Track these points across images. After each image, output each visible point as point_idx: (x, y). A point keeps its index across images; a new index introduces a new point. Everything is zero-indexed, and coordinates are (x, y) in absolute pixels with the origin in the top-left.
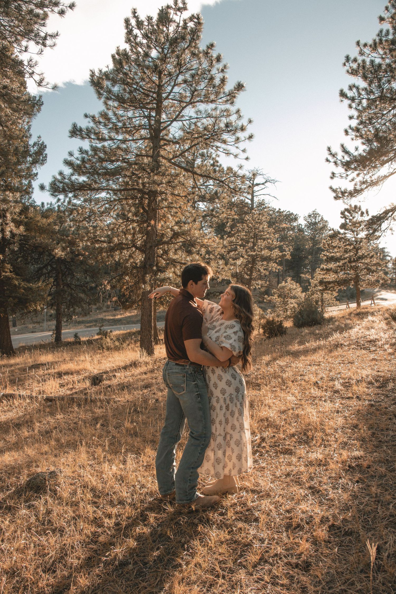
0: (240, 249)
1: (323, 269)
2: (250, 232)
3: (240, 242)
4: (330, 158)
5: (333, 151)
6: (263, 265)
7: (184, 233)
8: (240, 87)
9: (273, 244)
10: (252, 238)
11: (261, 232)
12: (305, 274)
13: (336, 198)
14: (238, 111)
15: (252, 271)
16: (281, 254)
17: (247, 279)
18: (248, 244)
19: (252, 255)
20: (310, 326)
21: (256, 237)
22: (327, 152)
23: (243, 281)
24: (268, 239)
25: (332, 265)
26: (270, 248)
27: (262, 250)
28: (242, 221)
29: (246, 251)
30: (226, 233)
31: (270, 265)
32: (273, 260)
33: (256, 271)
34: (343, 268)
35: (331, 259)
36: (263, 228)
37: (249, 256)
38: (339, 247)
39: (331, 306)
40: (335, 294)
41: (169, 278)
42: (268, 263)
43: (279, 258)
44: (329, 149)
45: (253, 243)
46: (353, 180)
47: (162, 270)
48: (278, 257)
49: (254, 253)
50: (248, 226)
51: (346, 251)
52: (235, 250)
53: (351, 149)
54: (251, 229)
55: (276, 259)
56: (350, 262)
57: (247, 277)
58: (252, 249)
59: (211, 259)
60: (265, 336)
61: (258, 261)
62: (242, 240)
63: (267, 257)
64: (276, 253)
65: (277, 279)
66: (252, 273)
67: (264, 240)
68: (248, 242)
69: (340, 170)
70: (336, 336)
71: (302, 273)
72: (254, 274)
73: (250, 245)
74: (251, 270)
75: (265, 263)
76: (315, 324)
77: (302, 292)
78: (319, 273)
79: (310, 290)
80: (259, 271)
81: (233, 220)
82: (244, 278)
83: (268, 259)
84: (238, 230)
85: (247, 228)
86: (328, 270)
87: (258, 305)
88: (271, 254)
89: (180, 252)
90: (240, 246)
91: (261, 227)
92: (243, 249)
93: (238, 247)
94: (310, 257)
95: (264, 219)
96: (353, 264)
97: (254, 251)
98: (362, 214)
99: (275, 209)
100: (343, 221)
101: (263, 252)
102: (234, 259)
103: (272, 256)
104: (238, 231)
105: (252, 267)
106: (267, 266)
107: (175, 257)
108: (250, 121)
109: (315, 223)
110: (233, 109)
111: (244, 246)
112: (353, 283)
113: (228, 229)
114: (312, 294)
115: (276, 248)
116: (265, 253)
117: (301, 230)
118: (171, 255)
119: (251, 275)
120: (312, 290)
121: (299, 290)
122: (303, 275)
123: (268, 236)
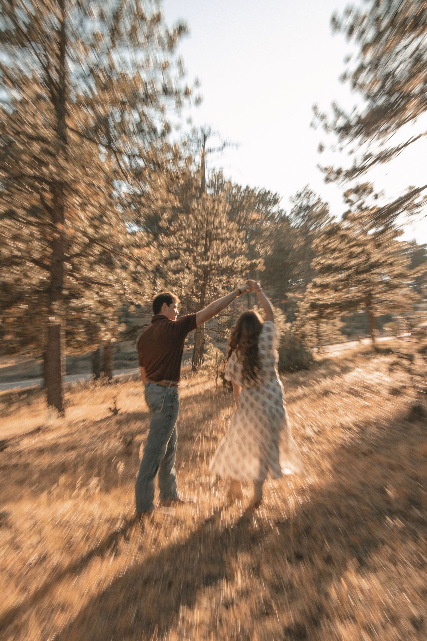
0: (186, 257)
1: (315, 286)
2: (201, 229)
3: (185, 246)
4: (317, 121)
5: (321, 110)
6: (221, 281)
7: (103, 239)
8: (181, 29)
9: (236, 248)
10: (202, 238)
11: (217, 228)
12: (294, 292)
13: (327, 180)
14: (180, 63)
15: (204, 291)
16: (249, 263)
17: (197, 304)
18: (197, 247)
19: (204, 266)
20: (292, 372)
21: (210, 236)
22: (312, 114)
23: (191, 307)
24: (228, 239)
25: (329, 279)
26: (232, 254)
27: (218, 257)
28: (187, 210)
29: (194, 258)
30: (161, 230)
31: (232, 280)
32: (237, 272)
33: (211, 291)
34: (346, 283)
35: (328, 269)
36: (220, 222)
37: (199, 267)
38: (341, 251)
39: (332, 344)
40: (340, 324)
41: (88, 307)
42: (229, 277)
43: (245, 269)
44: (315, 108)
45: (205, 246)
46: (351, 152)
47: (76, 295)
48: (245, 267)
49: (207, 263)
50: (196, 219)
51: (351, 256)
52: (177, 257)
53: (347, 109)
54: (202, 223)
55: (242, 272)
56: (358, 273)
57: (197, 300)
58: (204, 255)
59: (139, 273)
60: (225, 387)
61: (213, 275)
62: (188, 241)
63: (227, 268)
64: (242, 261)
65: (246, 302)
66: (204, 293)
67: (222, 241)
68: (196, 245)
69: (333, 137)
70: (326, 383)
71: (290, 291)
72: (207, 295)
73: (200, 249)
74: (203, 289)
75: (224, 278)
76: (299, 369)
77: (286, 322)
78: (310, 292)
79: (298, 319)
80: (216, 289)
81: (174, 208)
82: (192, 302)
83: (230, 271)
84: (180, 225)
85: (194, 222)
86: (324, 287)
87: (216, 345)
88: (233, 263)
89: (97, 267)
90: (185, 250)
91: (217, 220)
92: (190, 256)
93: (181, 252)
94: (300, 263)
95: (221, 207)
96: (363, 276)
97: (207, 260)
98: (376, 197)
99: (241, 187)
100: (346, 208)
101: (221, 261)
102: (175, 272)
103: (235, 266)
104: (181, 228)
105: (204, 285)
106: (228, 282)
107: (92, 275)
108: (197, 83)
109: (308, 208)
110: (173, 60)
111: (191, 251)
112: (362, 305)
113: (163, 224)
114: (302, 325)
115: (241, 254)
116: (225, 261)
117: (285, 220)
118: (86, 273)
119: (202, 297)
120: (302, 319)
121: (280, 320)
122: (290, 295)
123: (228, 235)
